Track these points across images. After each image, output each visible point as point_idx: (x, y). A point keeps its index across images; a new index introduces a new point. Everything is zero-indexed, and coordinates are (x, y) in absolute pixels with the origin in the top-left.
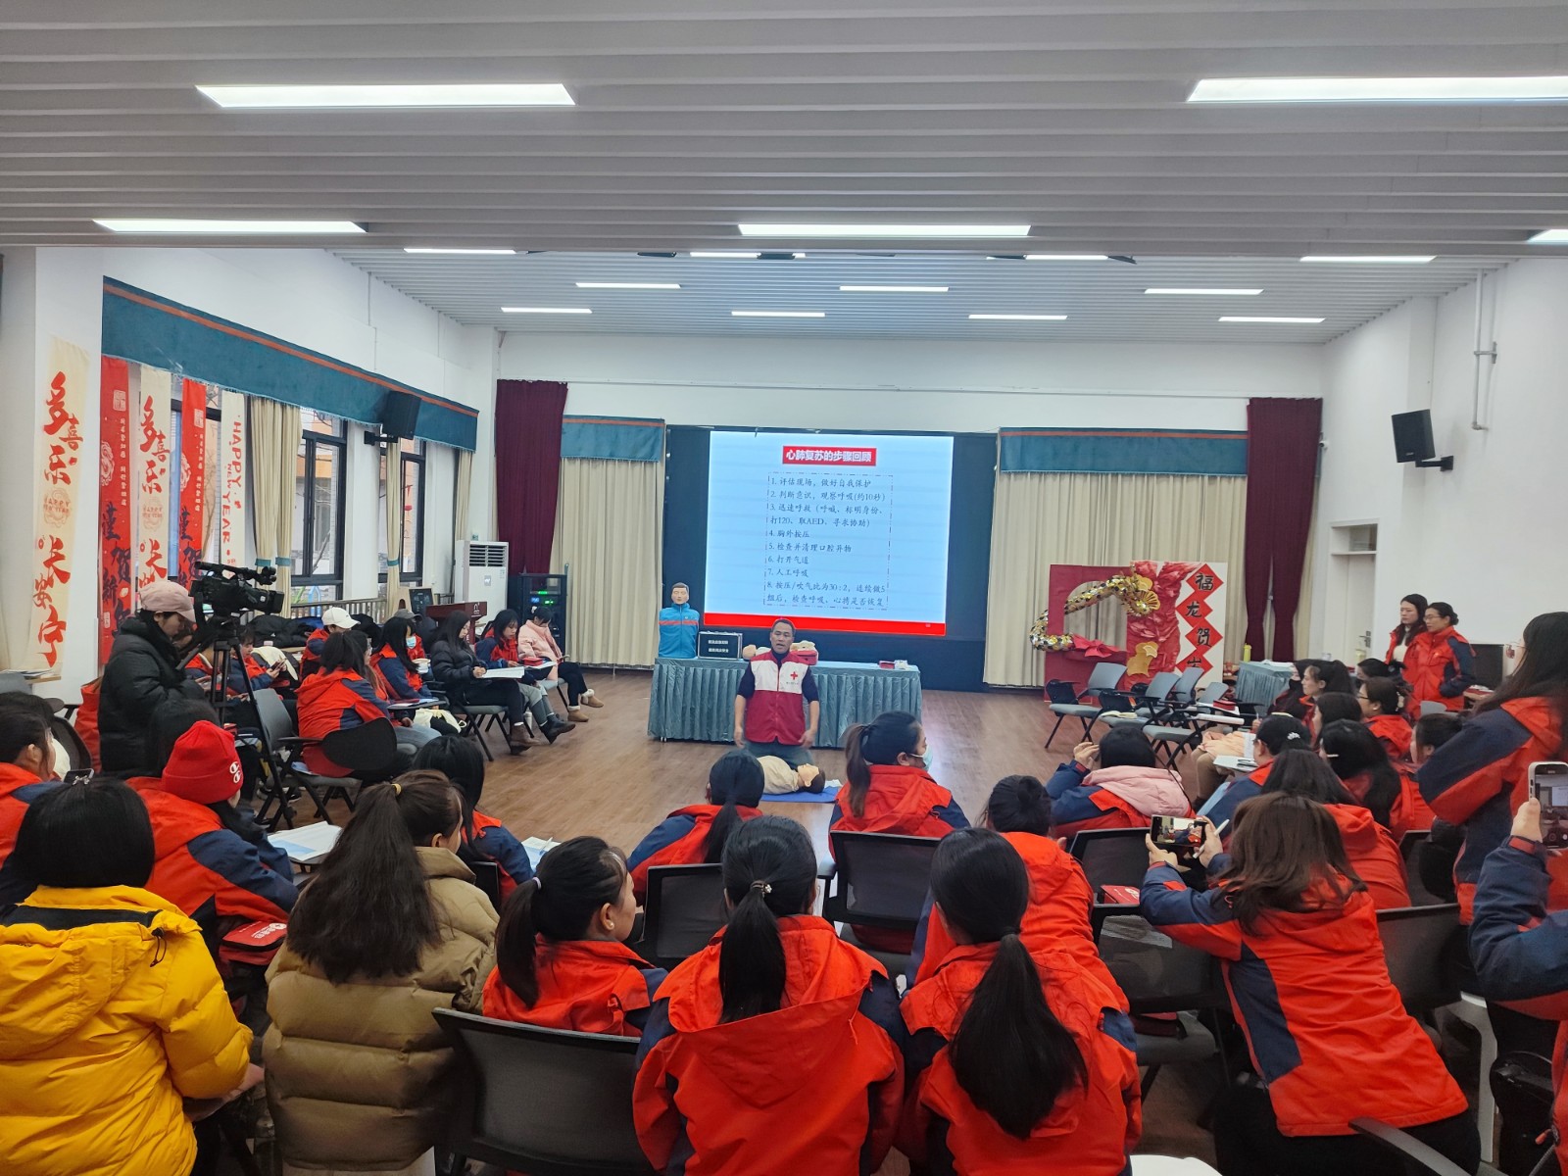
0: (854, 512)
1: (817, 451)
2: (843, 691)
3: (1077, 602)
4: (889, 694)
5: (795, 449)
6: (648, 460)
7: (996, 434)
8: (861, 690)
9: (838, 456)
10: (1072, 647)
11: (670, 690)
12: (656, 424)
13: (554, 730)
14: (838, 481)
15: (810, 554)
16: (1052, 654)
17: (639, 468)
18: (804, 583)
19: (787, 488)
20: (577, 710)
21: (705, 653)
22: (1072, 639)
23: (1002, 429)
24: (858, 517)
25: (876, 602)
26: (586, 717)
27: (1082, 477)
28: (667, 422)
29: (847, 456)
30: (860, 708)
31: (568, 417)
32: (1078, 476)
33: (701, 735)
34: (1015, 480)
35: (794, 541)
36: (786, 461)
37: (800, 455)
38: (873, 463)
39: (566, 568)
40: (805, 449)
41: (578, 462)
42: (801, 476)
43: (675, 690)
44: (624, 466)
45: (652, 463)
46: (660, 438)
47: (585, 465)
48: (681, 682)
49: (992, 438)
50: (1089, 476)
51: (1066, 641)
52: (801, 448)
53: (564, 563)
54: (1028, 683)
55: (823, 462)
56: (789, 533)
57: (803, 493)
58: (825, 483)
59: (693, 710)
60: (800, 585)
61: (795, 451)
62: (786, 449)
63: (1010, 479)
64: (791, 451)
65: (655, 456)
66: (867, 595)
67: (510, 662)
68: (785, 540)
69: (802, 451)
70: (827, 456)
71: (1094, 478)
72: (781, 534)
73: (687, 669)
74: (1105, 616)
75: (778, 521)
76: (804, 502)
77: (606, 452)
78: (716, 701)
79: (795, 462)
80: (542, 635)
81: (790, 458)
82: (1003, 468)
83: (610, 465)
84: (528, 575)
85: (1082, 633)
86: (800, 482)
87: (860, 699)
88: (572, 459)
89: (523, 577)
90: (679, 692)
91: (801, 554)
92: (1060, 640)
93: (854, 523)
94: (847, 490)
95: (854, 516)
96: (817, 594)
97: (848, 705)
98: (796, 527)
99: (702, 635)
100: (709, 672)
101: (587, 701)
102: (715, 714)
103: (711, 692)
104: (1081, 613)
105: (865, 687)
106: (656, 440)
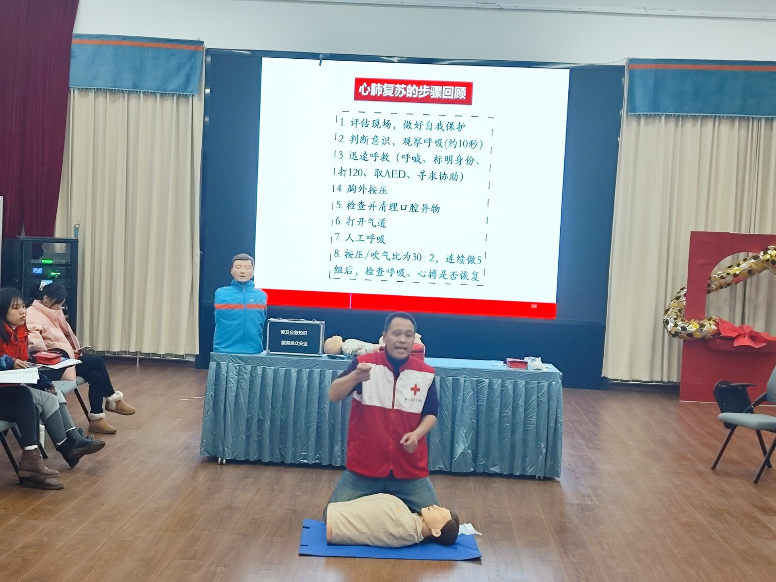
0: (444, 163)
1: (398, 86)
2: (460, 398)
3: (722, 277)
4: (521, 402)
5: (370, 82)
6: (183, 94)
7: (623, 67)
8: (484, 398)
9: (424, 90)
10: (717, 334)
11: (231, 395)
12: (193, 47)
13: (76, 451)
14: (425, 123)
15: (388, 215)
16: (691, 343)
17: (170, 104)
18: (381, 252)
19: (360, 131)
20: (101, 419)
21: (276, 347)
22: (717, 325)
23: (631, 61)
24: (449, 169)
25: (470, 276)
26: (113, 428)
27: (729, 122)
28: (208, 45)
29: (436, 92)
30: (482, 420)
31: (79, 36)
32: (723, 121)
33: (272, 455)
34: (646, 124)
35: (368, 198)
36: (358, 96)
37: (375, 89)
38: (468, 101)
39: (76, 230)
40: (382, 81)
41: (92, 95)
42: (377, 117)
43: (237, 396)
44: (150, 100)
45: (186, 96)
46: (198, 65)
47: (101, 99)
48: (246, 385)
49: (618, 70)
50: (737, 122)
51: (710, 327)
52: (377, 81)
53: (74, 222)
54: (657, 378)
55: (405, 99)
56: (362, 188)
57: (381, 137)
58: (407, 125)
59: (260, 422)
60: (375, 255)
61: (369, 85)
62: (359, 82)
63: (639, 124)
64: (365, 84)
65: (190, 89)
66: (458, 267)
67: (18, 361)
68: (357, 198)
69: (379, 85)
70: (411, 91)
71: (744, 124)
72: (352, 189)
73: (254, 369)
74: (753, 295)
75: (348, 173)
76: (381, 149)
77: (128, 80)
78: (292, 411)
79: (369, 98)
80: (54, 320)
81: (363, 94)
82: (632, 109)
83: (133, 100)
84: (28, 238)
85: (726, 318)
86: (376, 123)
87: (483, 409)
88: (84, 90)
89: (22, 242)
90: (243, 399)
91: (377, 215)
92: (702, 326)
93: (443, 176)
94: (435, 135)
95: (444, 167)
96: (397, 265)
97: (466, 417)
98: (369, 180)
99: (272, 323)
100: (282, 371)
101: (113, 406)
102: (291, 429)
103: (285, 399)
104: (725, 292)
105: (489, 393)
106: (192, 68)
